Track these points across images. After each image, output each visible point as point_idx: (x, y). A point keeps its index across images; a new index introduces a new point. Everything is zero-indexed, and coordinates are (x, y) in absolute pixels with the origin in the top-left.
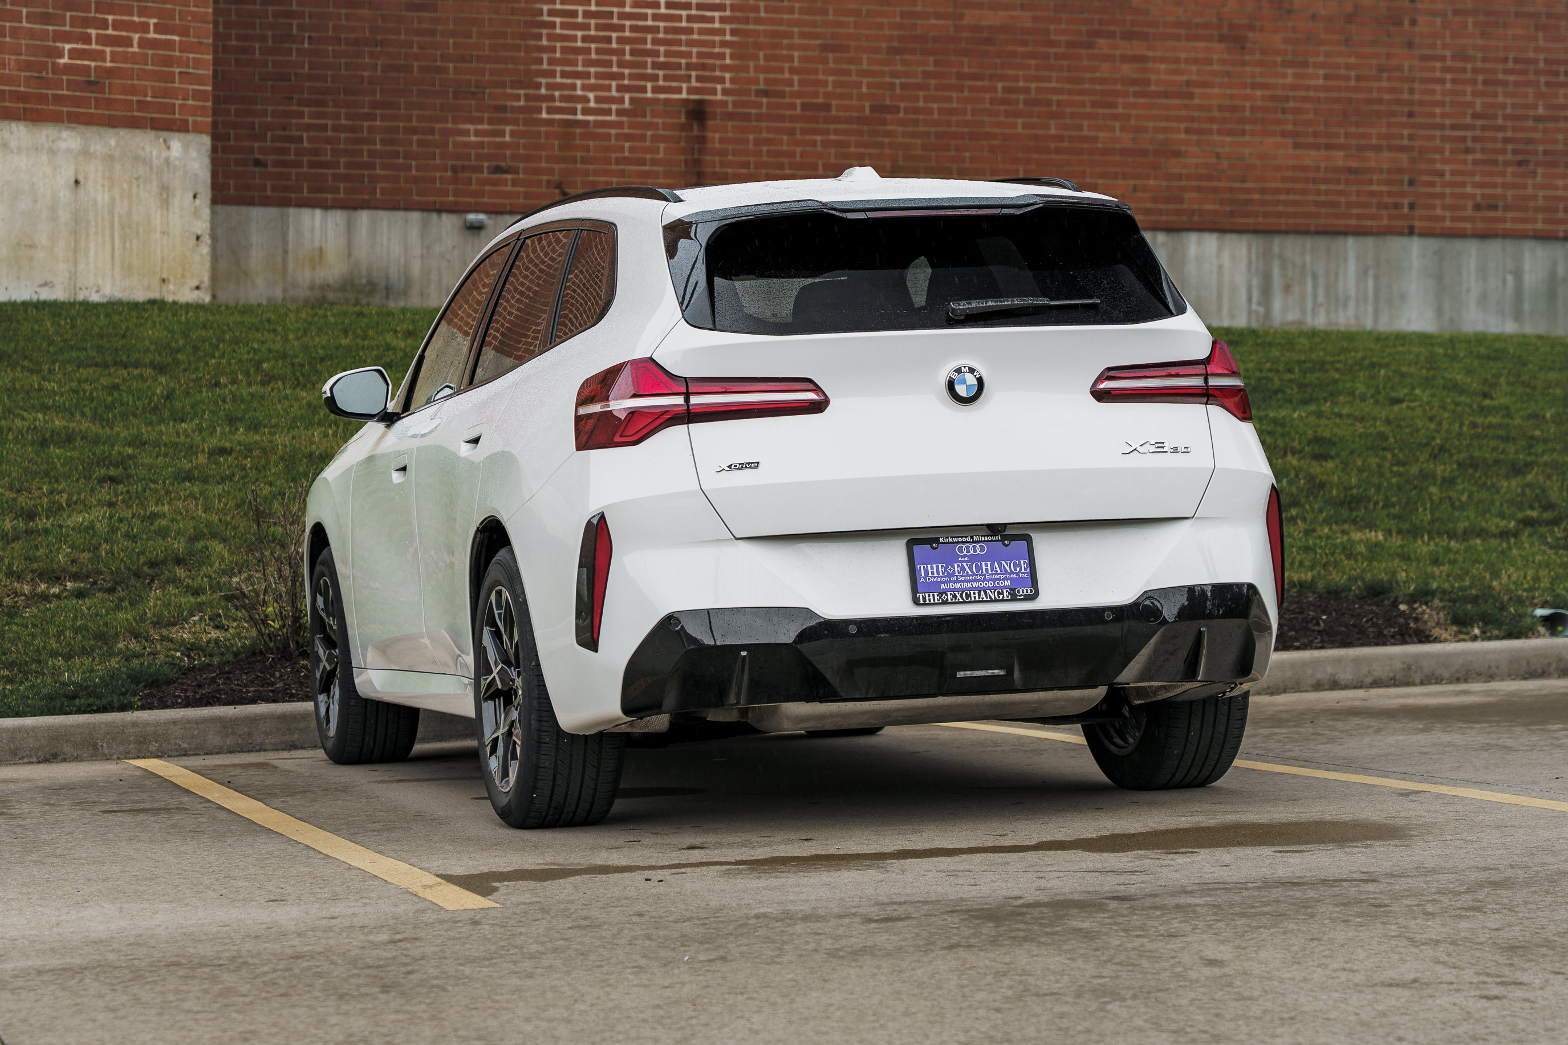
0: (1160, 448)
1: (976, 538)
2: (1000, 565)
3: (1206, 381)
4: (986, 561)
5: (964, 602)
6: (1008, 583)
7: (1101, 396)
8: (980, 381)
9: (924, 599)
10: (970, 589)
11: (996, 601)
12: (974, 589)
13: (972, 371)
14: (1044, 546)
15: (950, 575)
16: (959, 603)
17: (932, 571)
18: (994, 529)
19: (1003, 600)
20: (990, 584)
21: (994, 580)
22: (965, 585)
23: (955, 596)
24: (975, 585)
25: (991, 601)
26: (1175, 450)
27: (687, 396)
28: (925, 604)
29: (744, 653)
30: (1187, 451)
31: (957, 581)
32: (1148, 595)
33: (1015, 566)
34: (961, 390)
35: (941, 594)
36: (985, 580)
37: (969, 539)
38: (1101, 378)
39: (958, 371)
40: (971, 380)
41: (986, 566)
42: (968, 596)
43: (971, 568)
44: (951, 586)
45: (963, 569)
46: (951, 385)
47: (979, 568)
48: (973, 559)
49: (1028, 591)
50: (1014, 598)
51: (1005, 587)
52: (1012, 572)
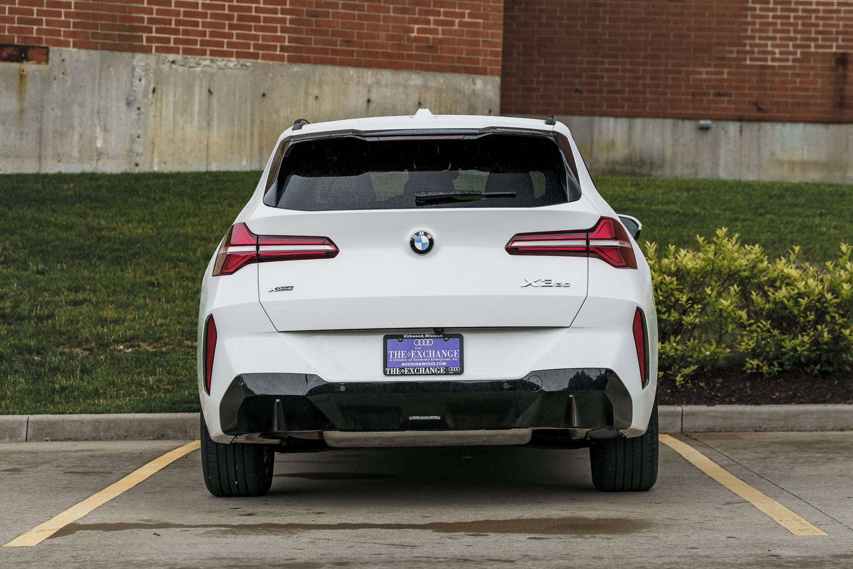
0: (548, 283)
1: (426, 336)
2: (441, 352)
3: (588, 243)
4: (432, 350)
5: (415, 374)
6: (444, 364)
7: (512, 251)
8: (431, 241)
9: (390, 371)
10: (419, 367)
11: (435, 374)
12: (422, 367)
13: (426, 234)
14: (470, 341)
15: (408, 358)
16: (412, 375)
17: (397, 355)
18: (438, 331)
19: (440, 374)
20: (433, 364)
21: (436, 362)
22: (417, 364)
23: (410, 371)
24: (424, 364)
25: (432, 374)
26: (559, 285)
27: (258, 246)
28: (390, 375)
29: (278, 400)
30: (567, 285)
31: (412, 362)
32: (535, 374)
33: (451, 353)
34: (419, 246)
35: (400, 369)
36: (430, 361)
37: (422, 336)
38: (513, 240)
39: (417, 234)
40: (425, 240)
41: (432, 353)
42: (418, 371)
43: (422, 354)
44: (408, 364)
45: (417, 354)
46: (412, 243)
47: (427, 354)
48: (424, 348)
49: (457, 369)
50: (447, 373)
51: (442, 366)
52: (448, 357)
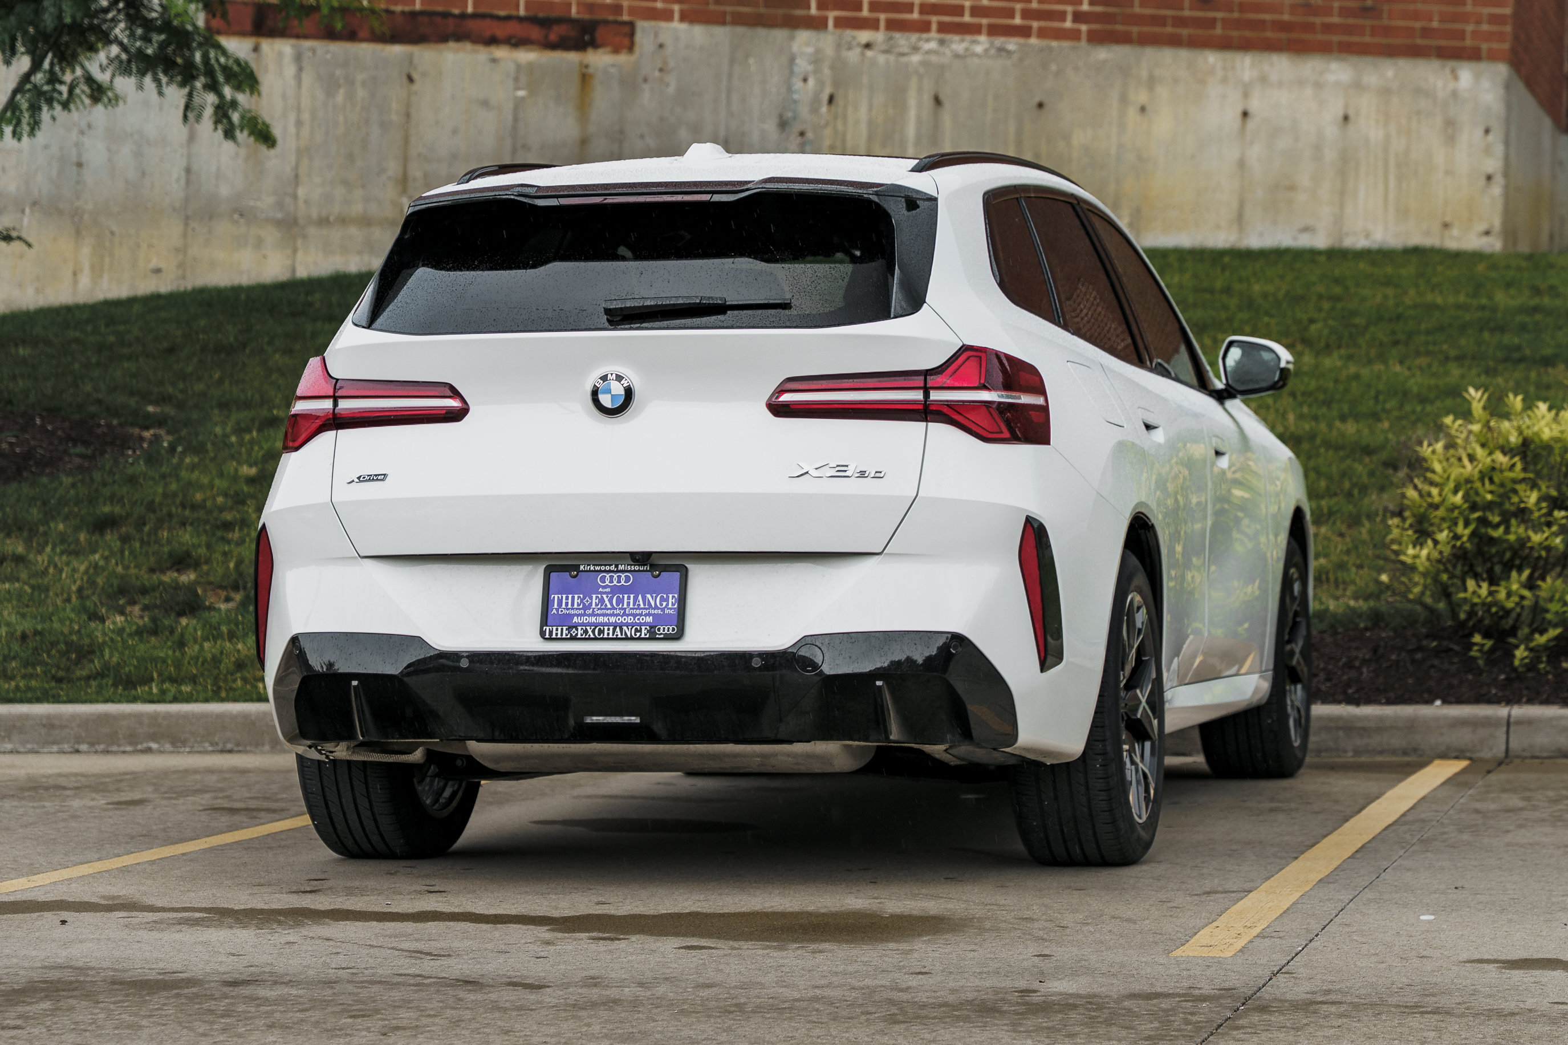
0: (841, 472)
1: (620, 567)
2: (644, 599)
3: (927, 395)
4: (629, 593)
5: (596, 639)
6: (649, 619)
7: (779, 410)
8: (629, 393)
9: (551, 632)
10: (604, 625)
11: (632, 639)
12: (608, 624)
13: (619, 378)
14: (699, 576)
15: (585, 608)
16: (590, 639)
17: (566, 602)
18: (642, 559)
19: (640, 639)
20: (630, 620)
21: (635, 616)
22: (601, 619)
23: (586, 632)
24: (612, 619)
25: (627, 639)
26: (862, 474)
27: (335, 399)
28: (551, 639)
29: (355, 683)
30: (878, 475)
31: (593, 615)
32: (807, 641)
33: (662, 599)
34: (606, 400)
35: (569, 629)
36: (624, 614)
37: (613, 568)
38: (780, 391)
39: (604, 378)
40: (618, 389)
41: (628, 600)
42: (601, 632)
43: (611, 601)
44: (585, 620)
45: (602, 601)
46: (595, 393)
47: (620, 601)
48: (615, 590)
49: (670, 629)
50: (653, 637)
51: (645, 624)
52: (656, 607)
